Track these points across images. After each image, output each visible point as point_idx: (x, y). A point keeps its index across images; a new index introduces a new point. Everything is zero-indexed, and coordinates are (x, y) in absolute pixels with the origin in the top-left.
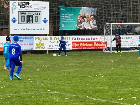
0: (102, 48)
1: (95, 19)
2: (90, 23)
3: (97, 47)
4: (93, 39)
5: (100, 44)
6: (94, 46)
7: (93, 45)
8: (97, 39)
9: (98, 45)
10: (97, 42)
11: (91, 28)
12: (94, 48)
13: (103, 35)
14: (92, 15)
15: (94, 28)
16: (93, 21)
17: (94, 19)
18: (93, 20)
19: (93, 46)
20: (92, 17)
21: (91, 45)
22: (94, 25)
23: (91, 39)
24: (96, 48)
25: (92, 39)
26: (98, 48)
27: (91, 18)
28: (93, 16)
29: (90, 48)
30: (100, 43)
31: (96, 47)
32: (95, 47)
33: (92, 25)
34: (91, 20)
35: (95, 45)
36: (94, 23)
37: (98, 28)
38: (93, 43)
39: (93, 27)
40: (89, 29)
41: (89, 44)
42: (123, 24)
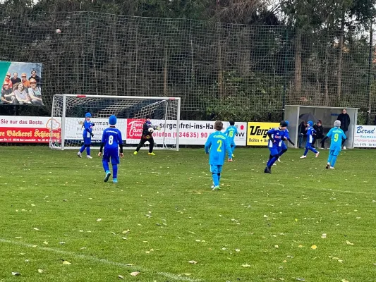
0: (47, 140)
1: (38, 85)
2: (27, 92)
3: (40, 138)
4: (34, 123)
5: (47, 134)
6: (35, 136)
7: (33, 134)
8: (41, 123)
9: (43, 134)
10: (41, 130)
11: (31, 101)
12: (34, 140)
13: (50, 116)
14: (32, 77)
15: (36, 102)
16: (34, 89)
17: (35, 85)
18: (34, 87)
19: (33, 137)
20: (33, 80)
21: (29, 134)
22: (35, 96)
23: (28, 122)
24: (39, 140)
25: (31, 122)
26: (43, 140)
27: (31, 83)
28: (34, 78)
29: (27, 140)
30: (46, 130)
31: (38, 138)
32: (37, 140)
33: (32, 97)
34: (31, 87)
35: (37, 134)
36: (36, 93)
37: (44, 103)
38: (33, 130)
39: (35, 99)
40: (25, 104)
41: (26, 133)
42: (87, 96)
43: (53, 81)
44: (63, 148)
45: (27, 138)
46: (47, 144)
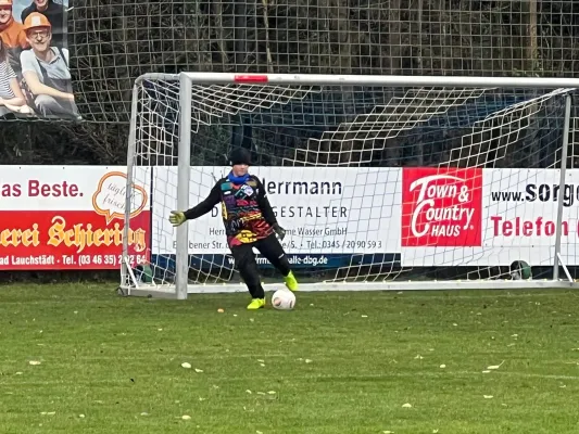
0: (110, 260)
1: (57, 40)
2: (17, 68)
3: (73, 251)
4: (45, 191)
5: (99, 233)
6: (53, 242)
7: (44, 237)
8: (72, 190)
9: (82, 237)
10: (72, 218)
11: (31, 103)
12: (47, 261)
13: (123, 162)
14: (33, 9)
15: (51, 110)
16: (42, 55)
17: (47, 39)
18: (42, 48)
19: (44, 248)
20: (36, 20)
21: (30, 236)
22: (47, 82)
23: (25, 189)
24: (68, 260)
25: (35, 188)
26: (84, 260)
27: (29, 32)
28: (42, 11)
29: (21, 261)
30: (95, 220)
31: (64, 249)
32: (58, 257)
33: (36, 86)
34: (29, 48)
35: (58, 234)
36: (52, 72)
37: (82, 110)
38: (44, 219)
39: (46, 95)
40: (11, 115)
41: (16, 233)
42: (272, 77)
43: (106, 23)
44: (184, 287)
45: (22, 251)
46: (112, 275)
